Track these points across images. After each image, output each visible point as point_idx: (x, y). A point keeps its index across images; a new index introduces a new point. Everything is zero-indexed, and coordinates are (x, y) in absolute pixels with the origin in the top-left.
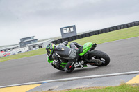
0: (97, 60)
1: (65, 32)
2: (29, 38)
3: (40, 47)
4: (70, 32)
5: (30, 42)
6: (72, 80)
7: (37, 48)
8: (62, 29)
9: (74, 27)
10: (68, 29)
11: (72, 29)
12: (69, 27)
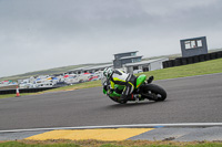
0: (149, 93)
1: (187, 46)
2: (129, 54)
3: (146, 69)
4: (196, 48)
5: (129, 61)
7: (140, 70)
8: (183, 42)
9: (203, 39)
10: (193, 42)
11: (200, 44)
12: (196, 40)
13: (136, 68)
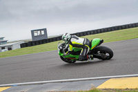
1: (36, 34)
4: (41, 35)
6: (42, 84)
7: (6, 49)
8: (32, 32)
9: (45, 30)
10: (39, 32)
11: (43, 33)
12: (40, 30)
13: (3, 48)
